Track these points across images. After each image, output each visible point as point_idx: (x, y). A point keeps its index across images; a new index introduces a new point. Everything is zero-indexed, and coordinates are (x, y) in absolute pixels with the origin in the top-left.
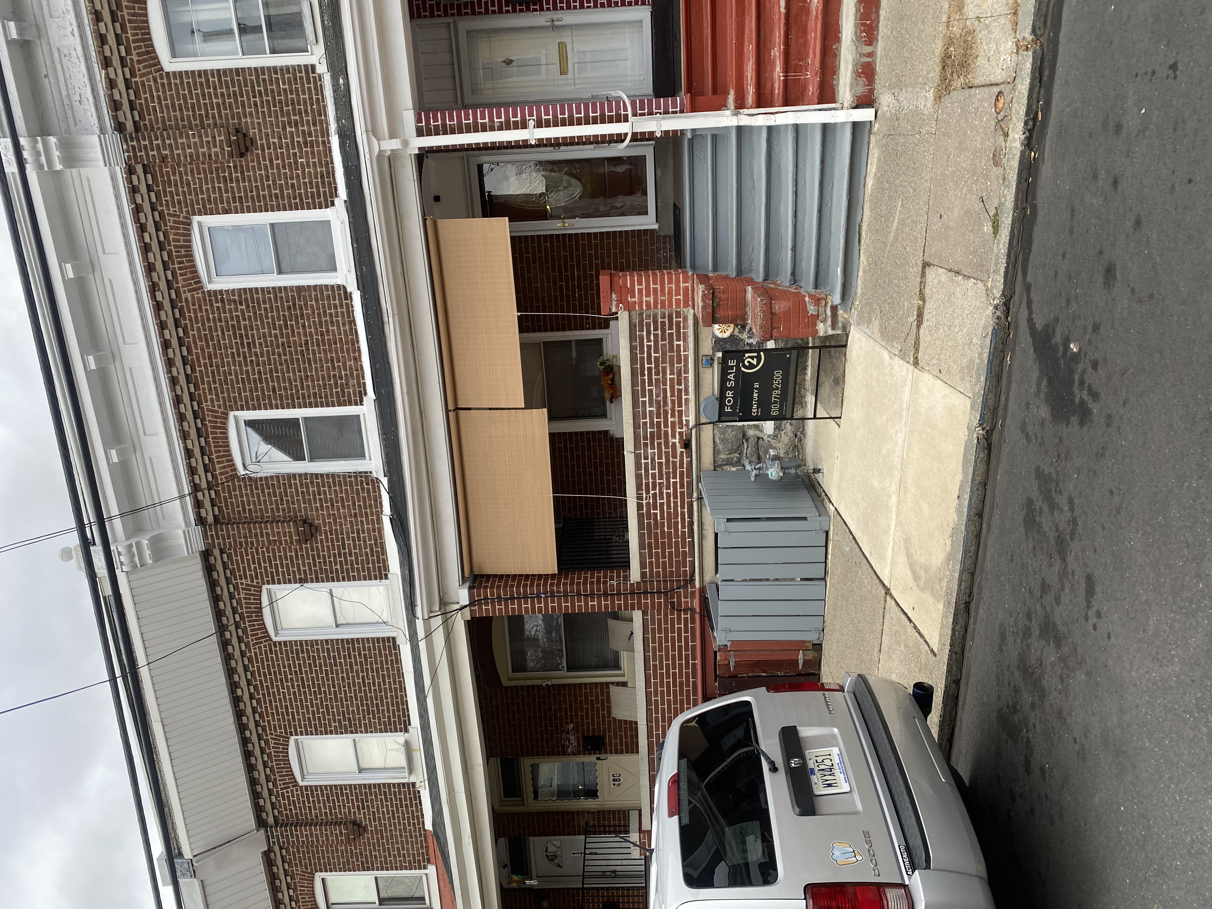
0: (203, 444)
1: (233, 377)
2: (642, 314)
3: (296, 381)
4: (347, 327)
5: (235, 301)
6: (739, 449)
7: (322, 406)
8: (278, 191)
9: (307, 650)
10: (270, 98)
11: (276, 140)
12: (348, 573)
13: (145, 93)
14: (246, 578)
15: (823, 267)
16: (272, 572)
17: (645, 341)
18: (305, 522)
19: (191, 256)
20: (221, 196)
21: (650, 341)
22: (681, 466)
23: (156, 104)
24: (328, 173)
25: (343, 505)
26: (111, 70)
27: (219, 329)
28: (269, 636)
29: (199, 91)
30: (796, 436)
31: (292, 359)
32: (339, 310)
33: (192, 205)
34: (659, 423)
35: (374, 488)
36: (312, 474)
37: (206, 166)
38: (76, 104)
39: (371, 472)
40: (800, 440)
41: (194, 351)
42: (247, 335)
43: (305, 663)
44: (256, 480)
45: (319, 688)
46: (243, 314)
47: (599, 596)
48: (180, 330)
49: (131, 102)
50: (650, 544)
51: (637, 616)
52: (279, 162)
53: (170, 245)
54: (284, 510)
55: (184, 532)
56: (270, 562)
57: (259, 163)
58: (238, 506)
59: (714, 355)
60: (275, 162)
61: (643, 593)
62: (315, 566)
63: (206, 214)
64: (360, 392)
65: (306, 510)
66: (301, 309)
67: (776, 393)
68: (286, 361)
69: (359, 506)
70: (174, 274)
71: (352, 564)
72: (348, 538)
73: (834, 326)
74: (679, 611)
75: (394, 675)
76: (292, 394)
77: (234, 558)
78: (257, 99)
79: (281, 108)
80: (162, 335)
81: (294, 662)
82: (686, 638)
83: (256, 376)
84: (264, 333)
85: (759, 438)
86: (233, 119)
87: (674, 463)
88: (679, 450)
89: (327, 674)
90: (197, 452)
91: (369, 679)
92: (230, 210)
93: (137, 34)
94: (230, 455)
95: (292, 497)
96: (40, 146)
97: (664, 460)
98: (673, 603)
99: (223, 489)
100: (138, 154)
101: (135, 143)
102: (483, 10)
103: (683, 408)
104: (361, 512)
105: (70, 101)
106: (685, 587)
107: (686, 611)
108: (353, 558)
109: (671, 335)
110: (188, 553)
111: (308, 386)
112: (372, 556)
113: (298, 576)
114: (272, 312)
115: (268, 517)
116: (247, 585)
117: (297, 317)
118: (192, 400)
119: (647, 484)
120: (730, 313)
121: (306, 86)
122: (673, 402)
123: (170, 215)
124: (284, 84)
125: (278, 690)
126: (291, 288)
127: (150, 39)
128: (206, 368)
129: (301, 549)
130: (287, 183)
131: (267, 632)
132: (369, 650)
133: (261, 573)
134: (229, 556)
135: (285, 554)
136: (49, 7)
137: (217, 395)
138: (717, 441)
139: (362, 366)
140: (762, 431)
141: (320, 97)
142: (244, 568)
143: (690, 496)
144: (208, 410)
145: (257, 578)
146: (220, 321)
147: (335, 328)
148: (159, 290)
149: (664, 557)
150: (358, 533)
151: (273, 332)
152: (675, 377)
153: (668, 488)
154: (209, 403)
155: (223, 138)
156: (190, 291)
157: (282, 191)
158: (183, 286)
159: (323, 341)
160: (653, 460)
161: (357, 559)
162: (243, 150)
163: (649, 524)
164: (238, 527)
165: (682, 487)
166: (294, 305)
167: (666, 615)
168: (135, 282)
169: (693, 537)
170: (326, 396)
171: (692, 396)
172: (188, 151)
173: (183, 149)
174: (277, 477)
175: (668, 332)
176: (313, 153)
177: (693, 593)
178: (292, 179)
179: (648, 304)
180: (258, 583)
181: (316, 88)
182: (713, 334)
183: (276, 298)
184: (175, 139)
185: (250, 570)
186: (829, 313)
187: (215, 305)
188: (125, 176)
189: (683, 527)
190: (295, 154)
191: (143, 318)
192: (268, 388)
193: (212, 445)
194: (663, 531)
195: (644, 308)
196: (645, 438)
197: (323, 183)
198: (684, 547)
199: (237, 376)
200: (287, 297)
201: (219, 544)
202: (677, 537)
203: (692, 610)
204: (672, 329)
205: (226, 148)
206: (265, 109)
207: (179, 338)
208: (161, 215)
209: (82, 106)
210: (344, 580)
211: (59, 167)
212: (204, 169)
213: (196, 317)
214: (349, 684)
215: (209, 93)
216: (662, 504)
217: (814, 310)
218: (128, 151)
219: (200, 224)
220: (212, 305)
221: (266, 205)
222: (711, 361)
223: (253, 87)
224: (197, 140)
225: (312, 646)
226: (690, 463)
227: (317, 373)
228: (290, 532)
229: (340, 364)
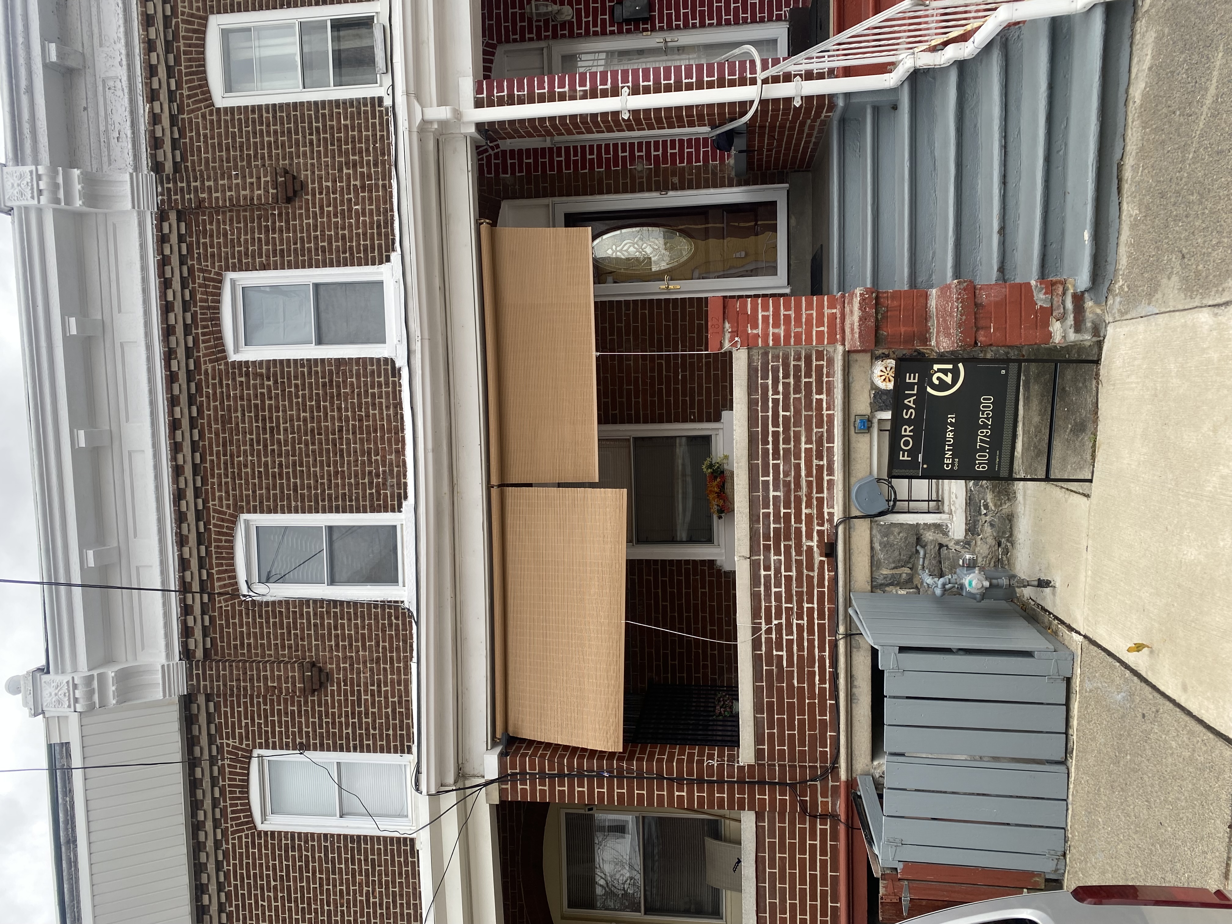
0: (203, 554)
1: (249, 470)
2: (766, 354)
3: (322, 477)
4: (391, 412)
5: (261, 375)
6: (910, 561)
7: (351, 512)
8: (325, 244)
9: (300, 846)
10: (328, 136)
11: (330, 184)
12: (361, 741)
13: (191, 131)
14: (234, 738)
15: (1053, 248)
16: (267, 732)
17: (770, 393)
18: (313, 665)
19: (218, 319)
20: (260, 249)
21: (778, 393)
22: (821, 584)
23: (202, 144)
24: (386, 223)
25: (364, 645)
26: (157, 104)
27: (239, 409)
28: (253, 822)
29: (250, 128)
30: (999, 544)
31: (321, 450)
32: (384, 390)
33: (227, 259)
34: (787, 516)
35: (404, 624)
36: (329, 601)
37: (248, 214)
38: (114, 142)
39: (402, 602)
40: (1006, 551)
41: (207, 435)
42: (271, 418)
43: (294, 865)
44: (261, 604)
45: (309, 904)
46: (269, 391)
47: (690, 782)
48: (194, 409)
49: (173, 140)
50: (770, 705)
51: (748, 820)
52: (331, 209)
53: (195, 306)
54: (290, 647)
55: (163, 666)
56: (266, 717)
57: (307, 210)
58: (235, 639)
59: (874, 417)
60: (326, 209)
61: (758, 782)
62: (321, 727)
63: (241, 270)
64: (399, 495)
65: (317, 649)
66: (338, 386)
67: (983, 434)
68: (314, 451)
69: (384, 648)
70: (196, 341)
71: (367, 729)
72: (366, 692)
73: (1078, 327)
74: (814, 817)
75: (408, 893)
76: (316, 495)
77: (223, 709)
78: (314, 137)
79: (340, 146)
80: (171, 413)
81: (281, 863)
82: (823, 863)
83: (276, 470)
84: (291, 416)
85: (941, 546)
86: (284, 159)
87: (810, 579)
88: (818, 558)
89: (321, 885)
90: (194, 564)
91: (375, 897)
92: (269, 264)
93: (191, 67)
94: (234, 571)
95: (302, 630)
96: (60, 180)
97: (794, 573)
98: (803, 803)
99: (220, 614)
100: (173, 198)
101: (171, 185)
102: (583, 31)
103: (825, 495)
104: (385, 656)
105: (108, 139)
106: (824, 778)
107: (824, 817)
108: (370, 720)
109: (808, 385)
110: (164, 696)
111: (337, 485)
112: (394, 719)
113: (298, 740)
114: (303, 390)
115: (270, 656)
116: (234, 747)
117: (332, 397)
118: (196, 497)
119: (768, 609)
120: (903, 330)
121: (370, 121)
122: (809, 484)
123: (201, 270)
124: (346, 119)
125: (256, 902)
126: (330, 360)
127: (205, 72)
128: (218, 458)
129: (306, 703)
130: (337, 234)
131: (251, 816)
132: (379, 854)
133: (253, 731)
134: (217, 706)
135: (286, 708)
136: (100, 36)
137: (227, 492)
138: (877, 546)
139: (404, 462)
140: (946, 534)
141: (385, 133)
142: (233, 723)
143: (834, 631)
144: (215, 511)
145: (247, 739)
146: (242, 399)
147: (377, 412)
148: (176, 358)
149: (791, 727)
150: (379, 686)
151: (302, 415)
152: (814, 446)
153: (800, 617)
154: (217, 502)
155: (268, 179)
156: (211, 361)
157: (330, 243)
158: (205, 355)
159: (361, 427)
160: (778, 571)
161: (374, 721)
162: (290, 194)
163: (770, 673)
164: (231, 666)
165: (821, 616)
166: (331, 381)
167: (792, 824)
168: (149, 347)
169: (836, 698)
170: (357, 499)
171: (838, 476)
172: (228, 194)
173: (224, 191)
174: (287, 602)
175: (804, 380)
176: (370, 198)
177: (835, 789)
178: (343, 229)
179: (776, 337)
180: (248, 745)
181: (381, 124)
182: (872, 383)
183: (310, 373)
184: (216, 180)
185: (240, 727)
186: (1069, 305)
187: (238, 379)
188: (155, 222)
189: (822, 681)
190: (350, 200)
191: (152, 392)
192: (288, 485)
193: (214, 556)
194: (790, 685)
195: (771, 343)
196: (767, 538)
197: (379, 234)
198: (823, 713)
199: (253, 470)
200: (324, 372)
201: (205, 686)
202: (812, 696)
203: (834, 817)
204: (810, 377)
205: (271, 191)
206: (322, 148)
207: (191, 418)
208: (191, 270)
209: (120, 144)
210: (355, 750)
211: (78, 203)
212: (245, 217)
213: (215, 393)
214: (348, 901)
215: (261, 131)
216: (790, 642)
217: (1045, 301)
218: (162, 194)
219: (233, 282)
220: (234, 379)
221: (310, 259)
222: (867, 425)
223: (310, 123)
224: (239, 181)
225: (306, 842)
226: (834, 580)
227: (349, 468)
228: (293, 677)
229: (379, 458)
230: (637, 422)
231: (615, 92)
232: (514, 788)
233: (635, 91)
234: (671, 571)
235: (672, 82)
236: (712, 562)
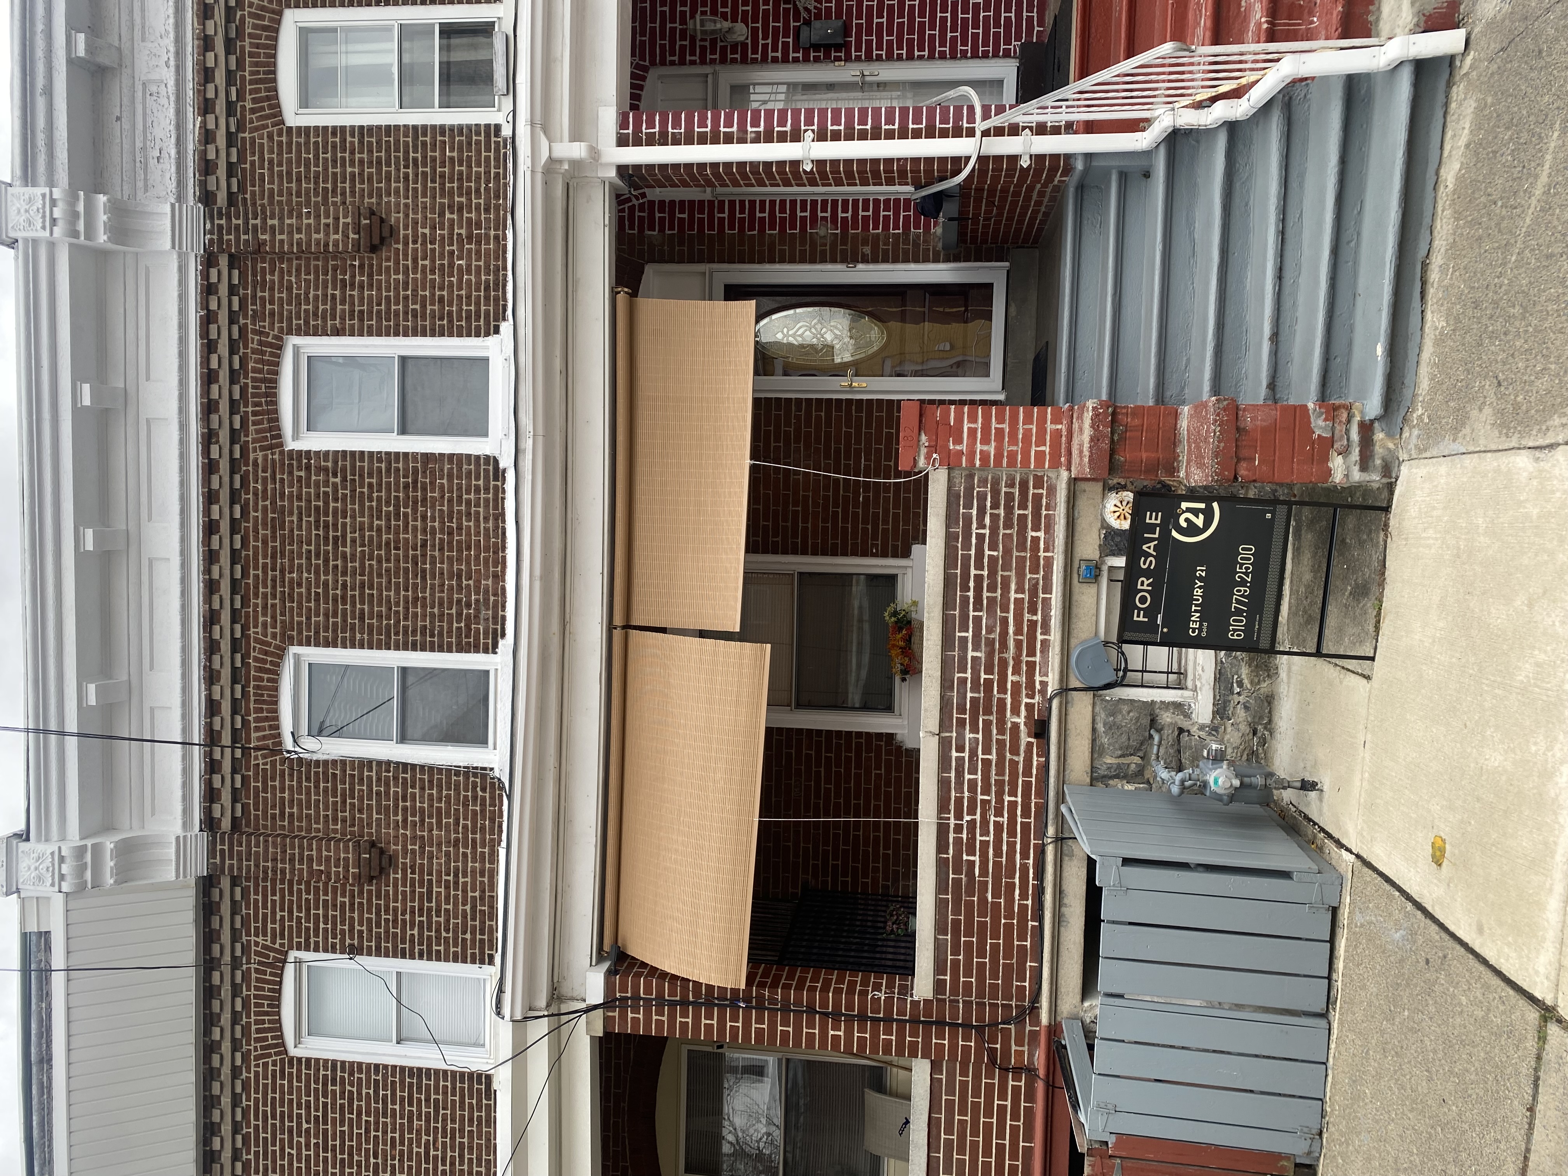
0: (238, 695)
1: (303, 590)
2: (971, 476)
3: (397, 604)
4: (491, 525)
5: (326, 469)
6: (1141, 748)
7: (432, 650)
8: (418, 307)
9: (343, 1078)
10: (428, 170)
11: (427, 231)
12: (429, 946)
13: (253, 154)
14: (265, 934)
16: (308, 929)
17: (974, 526)
18: (373, 844)
19: (275, 395)
20: (334, 309)
21: (984, 527)
22: (1027, 772)
23: (266, 171)
24: (496, 284)
25: (439, 822)
26: (211, 118)
27: (296, 511)
28: (283, 1044)
29: (329, 155)
30: (1255, 733)
31: (397, 568)
32: (482, 496)
33: (290, 319)
34: (989, 683)
35: (492, 798)
36: (398, 763)
37: (320, 263)
38: (153, 162)
39: (492, 769)
40: (1263, 742)
41: (252, 543)
42: (335, 525)
43: (334, 1103)
44: (309, 763)
45: (351, 1155)
46: (336, 491)
47: (850, 1019)
48: (237, 509)
49: (230, 165)
50: (956, 923)
51: (921, 1071)
52: (427, 262)
53: (246, 377)
54: (344, 820)
55: (178, 838)
56: (308, 910)
57: (397, 263)
58: (274, 807)
59: (1103, 563)
60: (420, 262)
61: (936, 1023)
62: (378, 926)
63: (307, 334)
64: (495, 631)
65: (379, 825)
66: (424, 489)
67: (1240, 593)
68: (388, 570)
69: (465, 827)
70: (244, 422)
71: (438, 931)
72: (439, 882)
73: (1365, 464)
74: (1005, 1070)
75: (479, 1146)
76: (388, 626)
77: (252, 897)
78: (410, 171)
79: (443, 184)
80: (207, 512)
81: (317, 1099)
82: (1014, 1130)
83: (338, 592)
84: (362, 524)
85: (1181, 730)
86: (371, 196)
87: (1014, 764)
88: (1025, 738)
89: (367, 1131)
90: (226, 707)
91: (436, 1149)
92: (344, 329)
93: (258, 72)
94: (277, 719)
95: (361, 799)
96: (81, 208)
97: (993, 757)
98: (992, 1052)
99: (256, 774)
100: (225, 237)
101: (223, 222)
102: (759, 56)
103: (1038, 659)
104: (466, 838)
105: (146, 158)
106: (1020, 1021)
107: (1017, 1071)
108: (442, 919)
109: (1022, 518)
110: (177, 876)
111: (415, 615)
112: (474, 919)
113: (348, 941)
114: (379, 491)
115: (318, 830)
116: (265, 947)
117: (415, 502)
118: (234, 621)
119: (959, 801)
120: (1144, 456)
121: (483, 154)
122: (1018, 644)
123: (254, 332)
124: (452, 150)
125: (282, 1150)
126: (415, 455)
127: (275, 80)
128: (265, 572)
129: (361, 893)
130: (433, 295)
131: (281, 1037)
132: (445, 1093)
133: (290, 927)
134: (245, 893)
135: (335, 899)
136: (143, 27)
137: (274, 618)
138: (1100, 727)
139: (504, 589)
140: (1188, 716)
141: (501, 171)
142: (265, 916)
143: (1041, 833)
144: (256, 640)
145: (282, 937)
146: (299, 499)
147: (472, 524)
148: (217, 442)
149: (982, 954)
150: (456, 876)
151: (376, 522)
152: (1026, 596)
153: (999, 813)
154: (259, 630)
155: (349, 220)
156: (262, 449)
157: (424, 306)
158: (254, 441)
159: (450, 543)
160: (973, 753)
161: (447, 921)
162: (376, 241)
163: (957, 882)
164: (266, 841)
165: (1026, 813)
166: (415, 482)
167: (977, 1077)
168: (183, 427)
169: (1040, 919)
170: (441, 634)
171: (1055, 636)
172: (296, 236)
173: (291, 233)
174: (343, 762)
175: (1017, 512)
176: (478, 252)
177: (1034, 1035)
178: (442, 289)
179: (985, 457)
180: (282, 945)
181: (497, 159)
182: (1103, 520)
183: (388, 470)
184: (281, 219)
185: (274, 922)
186: (1355, 436)
187: (296, 473)
188: (200, 267)
189: (1024, 896)
190: (452, 253)
191: (184, 484)
192: (353, 612)
193: (252, 698)
194: (983, 900)
195: (978, 463)
196: (962, 709)
197: (487, 298)
198: (1022, 937)
199: (309, 590)
200: (406, 469)
201: (231, 866)
202: (1010, 915)
203: (1031, 1071)
204: (1026, 508)
205: (351, 236)
206: (419, 185)
207: (233, 520)
208: (243, 331)
209: (160, 166)
210: (421, 957)
211: (102, 238)
212: (316, 267)
213: (265, 490)
214: (402, 1153)
215: (343, 159)
216: (985, 845)
217: (1324, 429)
218: (211, 232)
219: (296, 349)
220: (291, 473)
221: (397, 325)
222: (1094, 572)
223: (406, 152)
224: (311, 221)
225: (351, 1074)
226: (1045, 768)
227: (432, 595)
228: (346, 859)
229: (471, 582)
230: (804, 552)
231: (796, 137)
232: (623, 1017)
233: (821, 136)
234: (839, 746)
235: (868, 127)
236: (891, 737)
